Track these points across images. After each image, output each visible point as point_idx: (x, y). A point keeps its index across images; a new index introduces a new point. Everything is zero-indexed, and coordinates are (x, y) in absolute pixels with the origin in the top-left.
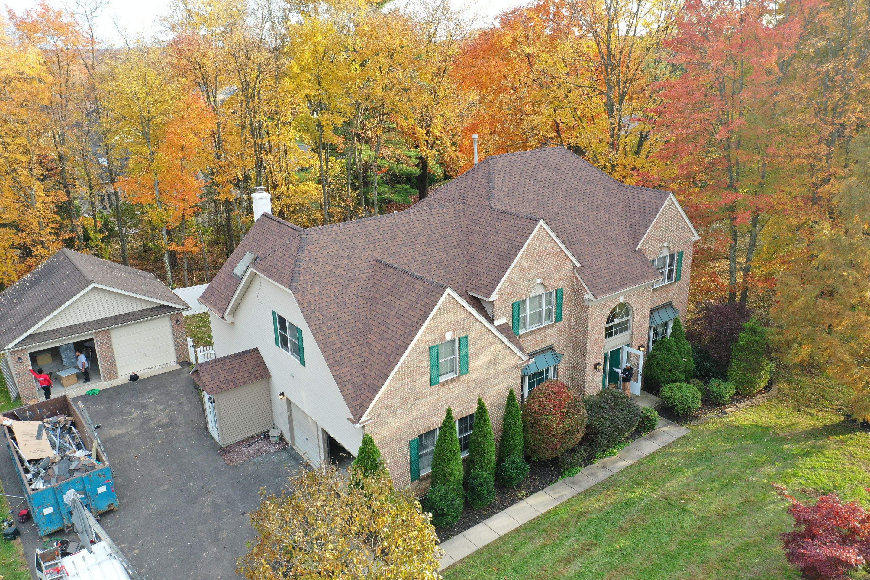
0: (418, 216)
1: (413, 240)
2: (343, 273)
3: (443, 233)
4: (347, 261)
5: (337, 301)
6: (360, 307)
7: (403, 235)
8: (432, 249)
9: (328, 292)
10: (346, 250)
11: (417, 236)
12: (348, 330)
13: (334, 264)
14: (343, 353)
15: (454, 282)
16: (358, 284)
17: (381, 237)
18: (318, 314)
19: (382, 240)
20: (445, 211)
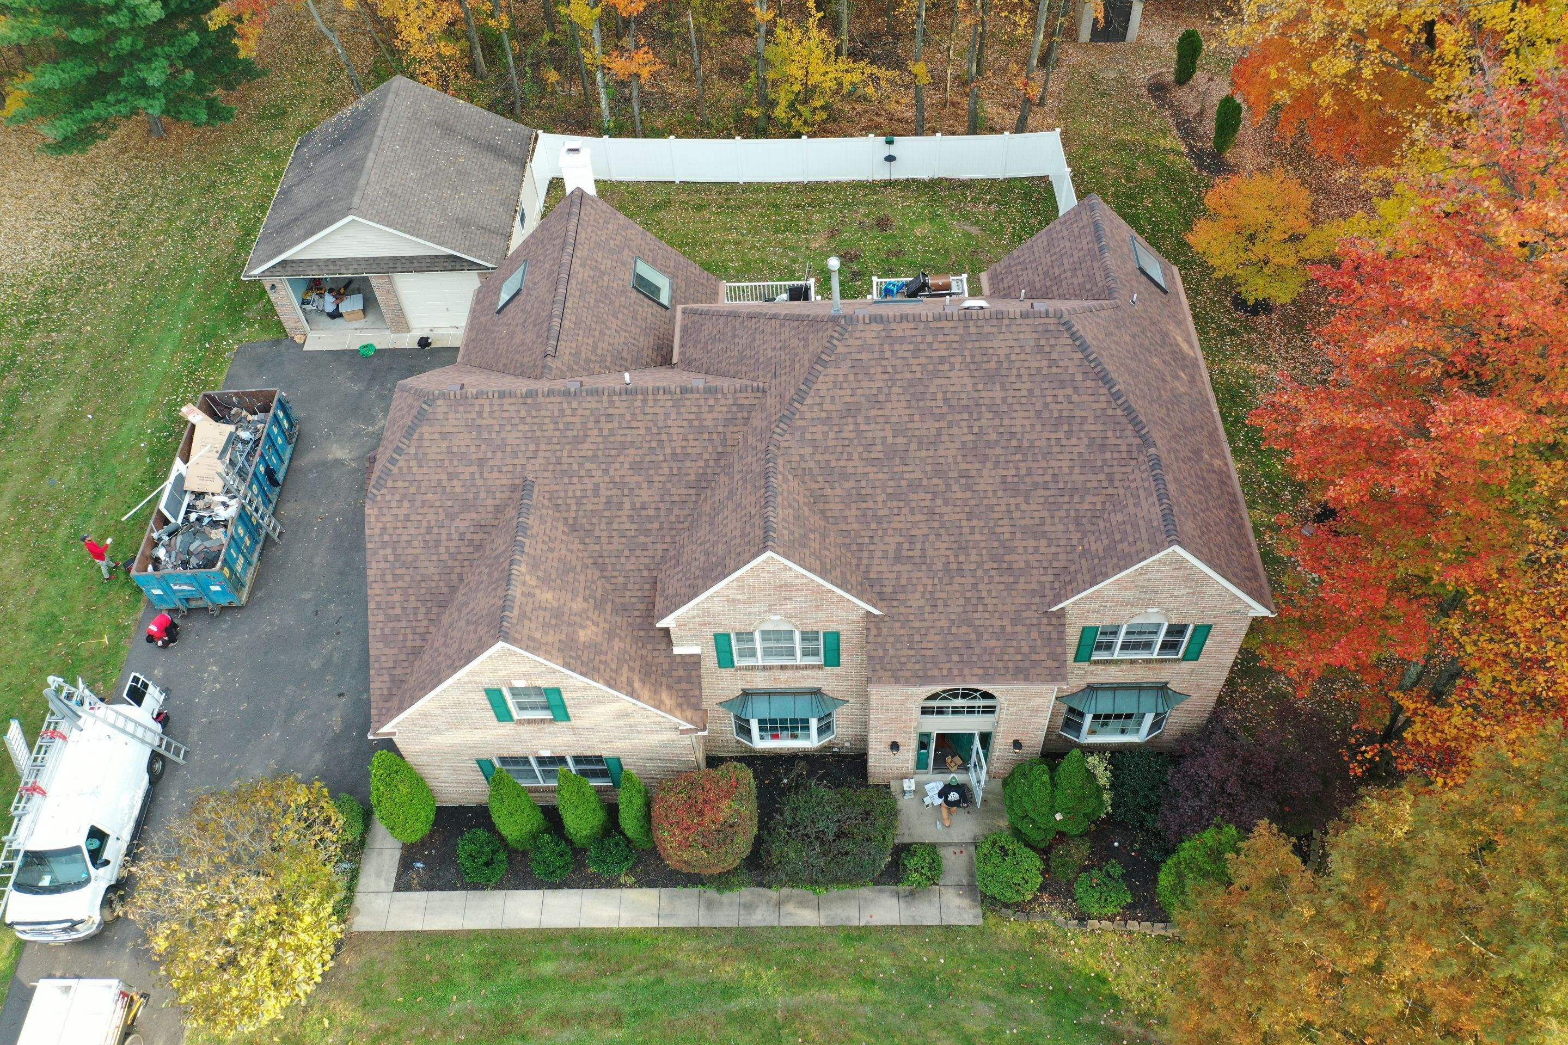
0: (651, 403)
1: (613, 452)
2: (458, 490)
3: (678, 451)
4: (474, 468)
5: (428, 538)
6: (459, 557)
7: (601, 439)
8: (640, 479)
9: (420, 518)
10: (483, 448)
11: (623, 446)
12: (423, 591)
13: (451, 470)
14: (399, 625)
15: (646, 553)
16: (474, 515)
17: (558, 433)
18: (389, 551)
19: (555, 440)
20: (711, 402)
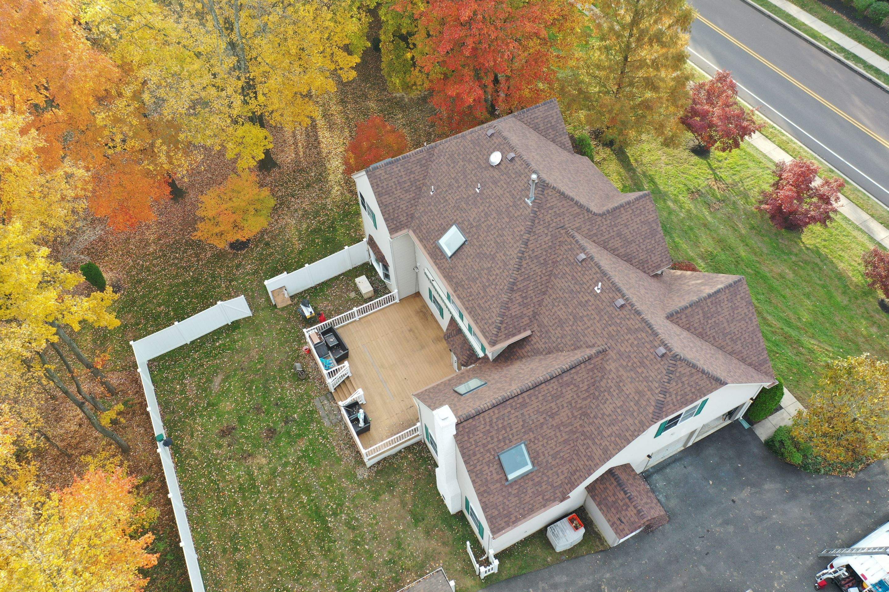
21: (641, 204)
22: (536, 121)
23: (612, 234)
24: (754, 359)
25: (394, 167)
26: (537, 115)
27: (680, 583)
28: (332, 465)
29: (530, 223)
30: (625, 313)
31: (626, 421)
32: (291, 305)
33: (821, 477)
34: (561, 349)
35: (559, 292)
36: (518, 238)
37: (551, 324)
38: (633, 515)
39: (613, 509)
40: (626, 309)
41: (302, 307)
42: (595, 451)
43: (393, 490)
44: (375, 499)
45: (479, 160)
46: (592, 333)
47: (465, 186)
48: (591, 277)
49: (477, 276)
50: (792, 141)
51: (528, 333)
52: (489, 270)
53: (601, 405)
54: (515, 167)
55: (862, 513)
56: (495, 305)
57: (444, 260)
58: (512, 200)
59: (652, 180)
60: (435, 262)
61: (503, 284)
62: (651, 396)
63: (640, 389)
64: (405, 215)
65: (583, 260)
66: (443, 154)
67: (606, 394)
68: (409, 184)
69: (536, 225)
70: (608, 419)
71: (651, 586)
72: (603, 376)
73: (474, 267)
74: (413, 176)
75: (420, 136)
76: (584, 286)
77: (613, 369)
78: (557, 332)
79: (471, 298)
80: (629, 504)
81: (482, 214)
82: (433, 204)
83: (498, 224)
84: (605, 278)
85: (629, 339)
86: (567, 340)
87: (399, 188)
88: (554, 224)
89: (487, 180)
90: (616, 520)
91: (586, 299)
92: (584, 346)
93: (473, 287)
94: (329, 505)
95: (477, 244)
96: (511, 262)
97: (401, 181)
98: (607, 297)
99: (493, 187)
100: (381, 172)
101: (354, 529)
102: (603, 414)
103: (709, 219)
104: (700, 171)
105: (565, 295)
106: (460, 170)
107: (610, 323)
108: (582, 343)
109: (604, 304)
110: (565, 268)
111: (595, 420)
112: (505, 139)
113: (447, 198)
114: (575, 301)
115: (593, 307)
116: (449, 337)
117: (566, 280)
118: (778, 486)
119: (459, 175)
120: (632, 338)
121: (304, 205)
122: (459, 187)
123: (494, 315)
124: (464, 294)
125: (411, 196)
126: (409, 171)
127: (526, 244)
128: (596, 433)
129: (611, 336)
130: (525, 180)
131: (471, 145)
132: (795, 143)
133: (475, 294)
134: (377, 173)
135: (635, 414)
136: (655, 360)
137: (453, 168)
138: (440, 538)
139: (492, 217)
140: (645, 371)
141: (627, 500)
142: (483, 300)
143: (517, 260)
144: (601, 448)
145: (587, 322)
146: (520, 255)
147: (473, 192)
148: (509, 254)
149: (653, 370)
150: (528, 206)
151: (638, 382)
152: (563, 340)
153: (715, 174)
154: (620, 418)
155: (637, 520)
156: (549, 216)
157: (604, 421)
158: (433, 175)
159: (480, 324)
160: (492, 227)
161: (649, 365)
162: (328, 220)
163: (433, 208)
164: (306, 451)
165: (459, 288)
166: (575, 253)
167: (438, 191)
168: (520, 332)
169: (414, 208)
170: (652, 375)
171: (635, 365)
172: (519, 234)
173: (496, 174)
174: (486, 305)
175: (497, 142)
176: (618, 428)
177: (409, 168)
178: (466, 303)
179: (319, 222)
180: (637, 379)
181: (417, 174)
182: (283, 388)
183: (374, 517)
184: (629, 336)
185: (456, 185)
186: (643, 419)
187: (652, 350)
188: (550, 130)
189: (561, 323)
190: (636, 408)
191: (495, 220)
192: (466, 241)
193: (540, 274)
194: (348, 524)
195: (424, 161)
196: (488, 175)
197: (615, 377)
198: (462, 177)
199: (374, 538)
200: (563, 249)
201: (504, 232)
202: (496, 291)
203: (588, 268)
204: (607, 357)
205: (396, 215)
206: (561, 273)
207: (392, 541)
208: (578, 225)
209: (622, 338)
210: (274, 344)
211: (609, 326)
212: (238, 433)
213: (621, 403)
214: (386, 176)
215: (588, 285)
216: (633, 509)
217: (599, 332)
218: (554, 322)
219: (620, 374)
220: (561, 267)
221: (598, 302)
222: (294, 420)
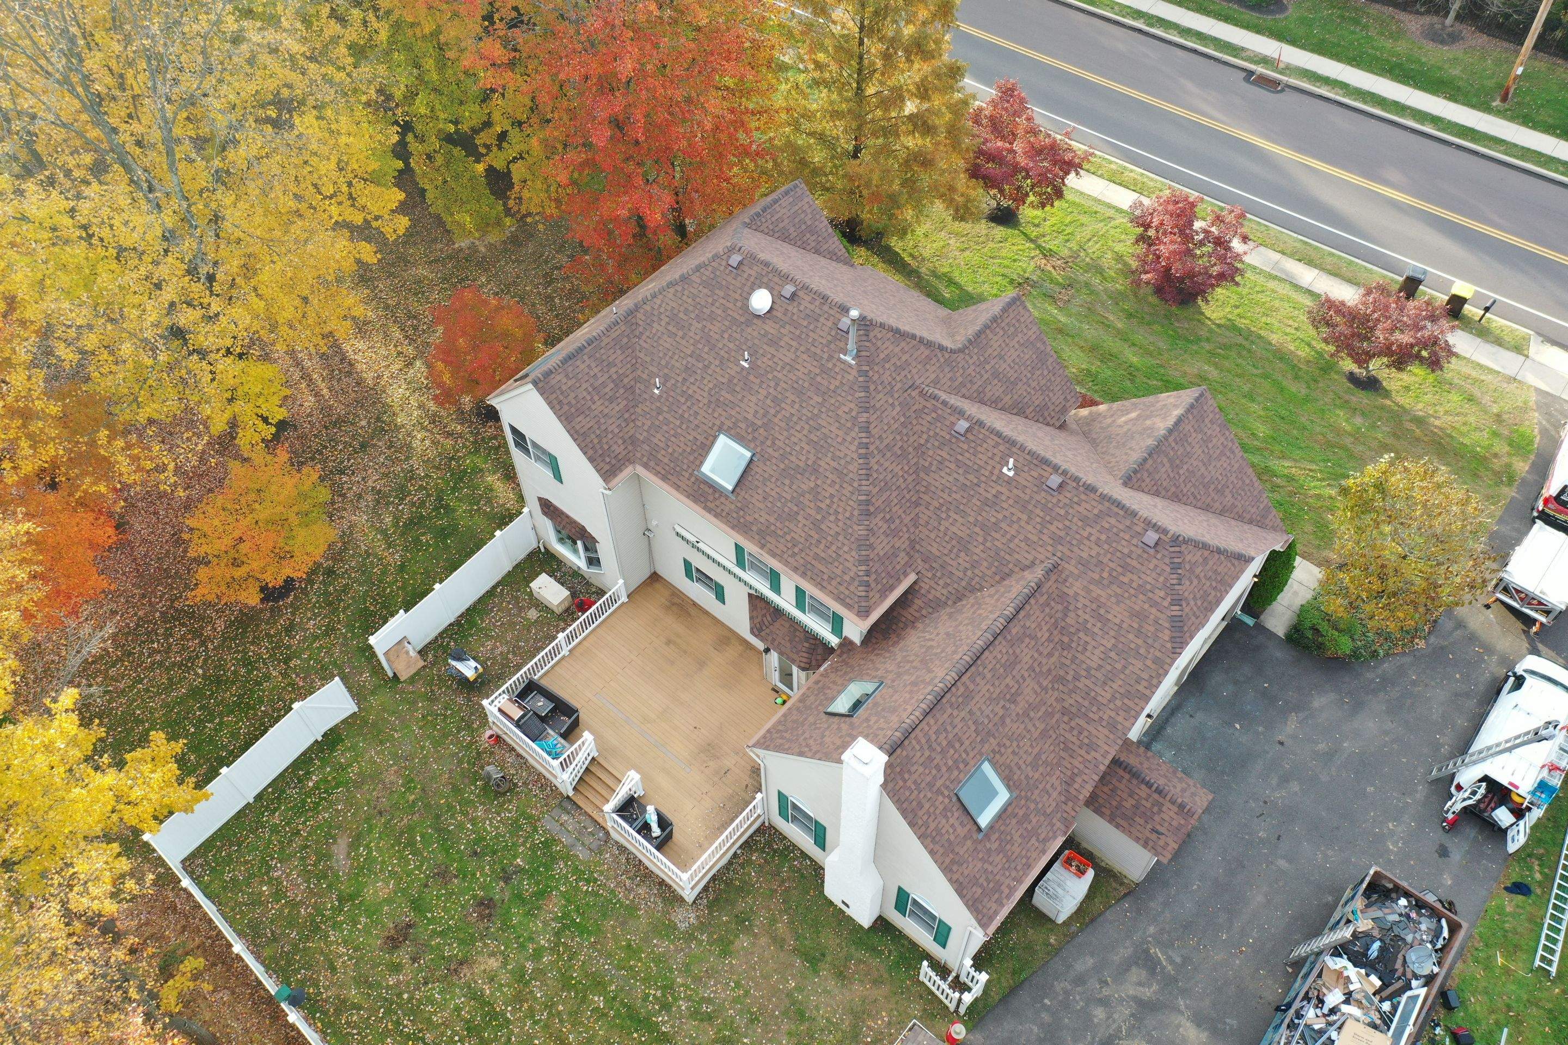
21: (1012, 316)
22: (781, 225)
23: (986, 376)
24: (1253, 510)
25: (578, 363)
26: (779, 215)
27: (1260, 898)
28: (623, 924)
29: (863, 394)
30: (1068, 495)
31: (1131, 667)
32: (424, 667)
33: (1383, 661)
34: (978, 586)
35: (941, 494)
36: (849, 425)
37: (946, 552)
38: (1175, 816)
39: (1137, 819)
40: (1069, 488)
41: (454, 663)
42: (1094, 732)
43: (751, 925)
44: (725, 953)
45: (730, 312)
46: (1023, 544)
47: (717, 363)
48: (990, 454)
49: (795, 509)
50: (1125, 168)
51: (912, 578)
52: (815, 491)
53: (1078, 655)
54: (802, 308)
55: (1456, 695)
56: (846, 549)
57: (723, 499)
58: (815, 363)
59: (951, 282)
60: (705, 508)
61: (849, 508)
62: (1159, 614)
63: (1137, 608)
64: (620, 442)
65: (967, 430)
66: (655, 319)
67: (1081, 635)
68: (612, 385)
69: (874, 394)
70: (1099, 675)
71: (1221, 920)
72: (1066, 608)
73: (784, 494)
74: (613, 370)
75: (534, 305)
76: (983, 471)
77: (1080, 592)
78: (960, 561)
79: (796, 550)
80: (1161, 800)
81: (768, 402)
82: (665, 409)
83: (805, 411)
84: (1014, 450)
85: (1090, 534)
86: (982, 568)
87: (596, 398)
88: (899, 385)
89: (756, 341)
90: (1149, 835)
91: (994, 492)
92: (1017, 569)
93: (795, 529)
94: (648, 995)
95: (776, 454)
96: (851, 467)
97: (597, 384)
98: (1030, 478)
99: (772, 350)
100: (558, 378)
101: (709, 1018)
102: (1088, 670)
103: (1063, 319)
104: (1015, 248)
105: (954, 495)
106: (698, 338)
107: (1048, 518)
108: (1011, 566)
109: (1028, 491)
110: (940, 452)
111: (1077, 683)
112: (767, 264)
113: (690, 392)
114: (974, 500)
115: (1011, 502)
116: (760, 630)
117: (948, 470)
118: (1332, 696)
119: (700, 346)
120: (1094, 531)
121: (370, 483)
122: (706, 367)
123: (849, 565)
124: (781, 547)
125: (621, 406)
126: (605, 364)
127: (866, 429)
128: (1086, 703)
129: (1057, 540)
130: (829, 324)
131: (706, 291)
132: (1131, 171)
133: (802, 540)
134: (553, 382)
135: (1142, 651)
136: (1145, 556)
137: (682, 338)
138: (866, 975)
139: (789, 401)
140: (1135, 578)
141: (1156, 796)
142: (822, 546)
143: (861, 461)
144: (1104, 723)
145: (1008, 529)
146: (863, 451)
147: (738, 369)
148: (842, 455)
149: (1148, 572)
150: (850, 366)
151: (1129, 598)
152: (976, 571)
153: (1039, 247)
154: (1119, 666)
155: (1182, 822)
156: (888, 373)
157: (1093, 679)
158: (648, 359)
159: (829, 587)
160: (795, 419)
161: (1138, 566)
162: (429, 495)
163: (667, 416)
164: (566, 915)
165: (768, 538)
166: (948, 423)
167: (669, 385)
168: (899, 581)
169: (632, 425)
170: (1149, 579)
171: (1114, 574)
172: (848, 417)
173: (770, 327)
174: (830, 552)
175: (753, 273)
176: (1120, 682)
177: (604, 357)
178: (789, 559)
179: (413, 504)
180: (1126, 595)
181: (620, 365)
182: (473, 821)
183: (738, 985)
184: (1089, 529)
185: (700, 365)
186: (1158, 654)
187: (1135, 541)
188: (808, 235)
189: (963, 545)
190: (1140, 642)
191: (797, 406)
192: (753, 455)
193: (901, 473)
194: (695, 1014)
195: (625, 340)
196: (755, 334)
197: (1088, 603)
198: (706, 349)
199: (752, 1021)
200: (924, 422)
201: (820, 421)
202: (840, 524)
203: (978, 442)
204: (1064, 576)
205: (606, 447)
206: (935, 463)
207: (785, 1013)
208: (933, 376)
209: (1078, 537)
210: (423, 748)
211: (1048, 526)
212: (423, 932)
213: (1113, 641)
214: (570, 383)
215: (989, 468)
216: (1169, 805)
217: (1035, 539)
218: (949, 546)
219: (1094, 595)
220: (931, 453)
221: (1015, 491)
222: (520, 870)
